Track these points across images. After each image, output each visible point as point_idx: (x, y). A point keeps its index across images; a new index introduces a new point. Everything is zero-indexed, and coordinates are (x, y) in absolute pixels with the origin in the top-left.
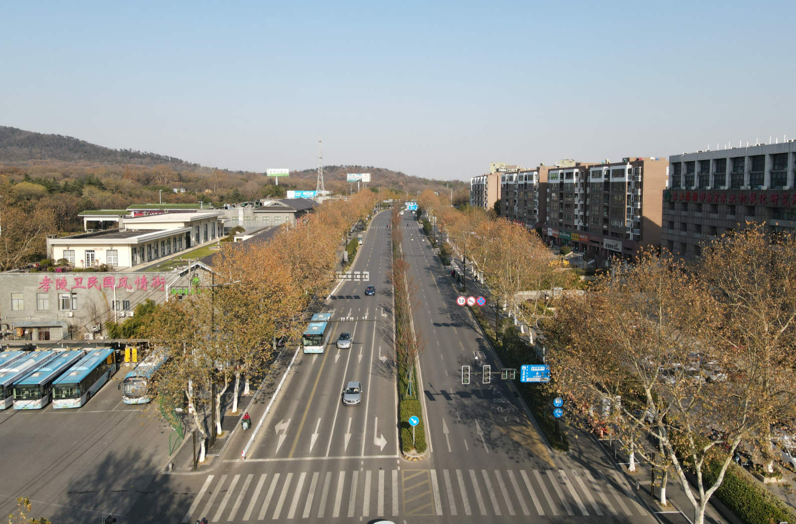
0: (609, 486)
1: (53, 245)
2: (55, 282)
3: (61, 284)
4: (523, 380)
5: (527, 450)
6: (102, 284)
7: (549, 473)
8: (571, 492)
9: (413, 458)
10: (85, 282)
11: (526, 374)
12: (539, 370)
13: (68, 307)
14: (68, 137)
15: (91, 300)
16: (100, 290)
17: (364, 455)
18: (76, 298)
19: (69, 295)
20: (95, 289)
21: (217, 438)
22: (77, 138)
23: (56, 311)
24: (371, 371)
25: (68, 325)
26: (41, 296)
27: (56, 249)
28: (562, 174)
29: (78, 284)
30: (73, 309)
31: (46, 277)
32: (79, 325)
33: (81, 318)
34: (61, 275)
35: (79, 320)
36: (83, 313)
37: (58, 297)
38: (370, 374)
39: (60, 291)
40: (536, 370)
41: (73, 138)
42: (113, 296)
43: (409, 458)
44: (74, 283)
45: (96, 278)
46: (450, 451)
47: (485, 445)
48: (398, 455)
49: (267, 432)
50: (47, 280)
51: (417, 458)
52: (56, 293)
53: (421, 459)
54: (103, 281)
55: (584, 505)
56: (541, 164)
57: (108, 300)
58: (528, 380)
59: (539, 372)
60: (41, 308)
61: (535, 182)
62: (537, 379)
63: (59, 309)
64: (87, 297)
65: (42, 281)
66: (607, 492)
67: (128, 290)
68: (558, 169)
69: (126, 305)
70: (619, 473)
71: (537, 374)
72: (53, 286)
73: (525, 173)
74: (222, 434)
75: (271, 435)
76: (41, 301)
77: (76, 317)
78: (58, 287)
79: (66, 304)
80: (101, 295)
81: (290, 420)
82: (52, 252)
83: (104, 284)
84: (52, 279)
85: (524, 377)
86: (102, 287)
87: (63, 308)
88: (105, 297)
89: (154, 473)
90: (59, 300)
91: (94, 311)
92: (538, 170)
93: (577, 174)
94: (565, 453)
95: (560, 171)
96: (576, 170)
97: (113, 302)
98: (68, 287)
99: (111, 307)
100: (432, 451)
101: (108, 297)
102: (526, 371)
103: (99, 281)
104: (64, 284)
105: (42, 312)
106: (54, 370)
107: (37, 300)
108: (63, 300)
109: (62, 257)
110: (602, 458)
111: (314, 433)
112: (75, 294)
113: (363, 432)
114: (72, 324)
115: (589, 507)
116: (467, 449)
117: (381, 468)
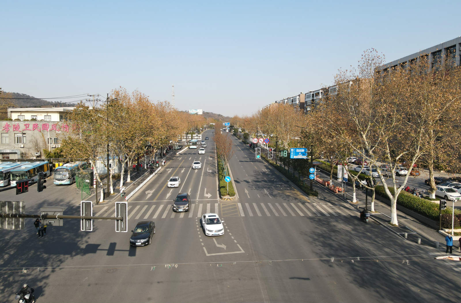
0: (341, 207)
1: (12, 112)
2: (12, 126)
3: (16, 128)
4: (292, 157)
5: (294, 197)
6: (41, 128)
7: (307, 204)
8: (320, 209)
9: (228, 199)
10: (31, 127)
11: (293, 154)
12: (301, 151)
13: (20, 142)
14: (23, 94)
15: (35, 138)
16: (40, 131)
17: (198, 199)
18: (25, 137)
19: (21, 135)
20: (37, 131)
21: (110, 195)
22: (28, 95)
23: (13, 144)
24: (202, 175)
25: (21, 152)
26: (4, 135)
27: (13, 114)
28: (313, 95)
29: (26, 127)
30: (23, 143)
31: (7, 123)
32: (27, 152)
33: (28, 149)
34: (16, 122)
35: (27, 150)
36: (30, 145)
37: (15, 135)
38: (202, 176)
39: (16, 132)
40: (299, 151)
41: (26, 95)
42: (48, 135)
43: (225, 199)
44: (24, 128)
45: (38, 125)
46: (249, 197)
47: (270, 196)
48: (218, 198)
49: (140, 193)
50: (8, 126)
51: (229, 199)
52: (13, 133)
53: (232, 199)
54: (42, 126)
55: (327, 213)
56: (301, 93)
57: (45, 138)
58: (295, 157)
59: (301, 152)
60: (4, 142)
61: (297, 102)
62: (300, 157)
63: (15, 143)
64: (32, 136)
65: (4, 126)
66: (340, 209)
67: (57, 132)
68: (311, 92)
69: (56, 140)
70: (347, 204)
71: (300, 153)
72: (11, 129)
73: (292, 98)
74: (114, 194)
75: (143, 195)
76: (4, 139)
77: (25, 148)
78: (14, 129)
79: (19, 140)
80: (41, 134)
81: (154, 190)
82: (11, 116)
83: (43, 128)
84: (11, 125)
85: (292, 155)
86: (42, 130)
87: (18, 142)
88: (43, 136)
89: (72, 206)
90: (15, 137)
91: (37, 145)
92: (299, 96)
93: (321, 93)
94: (316, 197)
95: (312, 93)
96: (321, 91)
97: (48, 139)
98: (21, 130)
99: (47, 142)
100: (238, 197)
101: (45, 136)
102: (293, 152)
103: (39, 126)
104: (18, 128)
105: (4, 145)
106: (11, 167)
107: (2, 137)
108: (18, 137)
109: (17, 118)
110: (337, 200)
111: (168, 193)
112: (25, 134)
113: (197, 192)
114: (23, 152)
115: (330, 214)
116: (259, 197)
117: (208, 203)
